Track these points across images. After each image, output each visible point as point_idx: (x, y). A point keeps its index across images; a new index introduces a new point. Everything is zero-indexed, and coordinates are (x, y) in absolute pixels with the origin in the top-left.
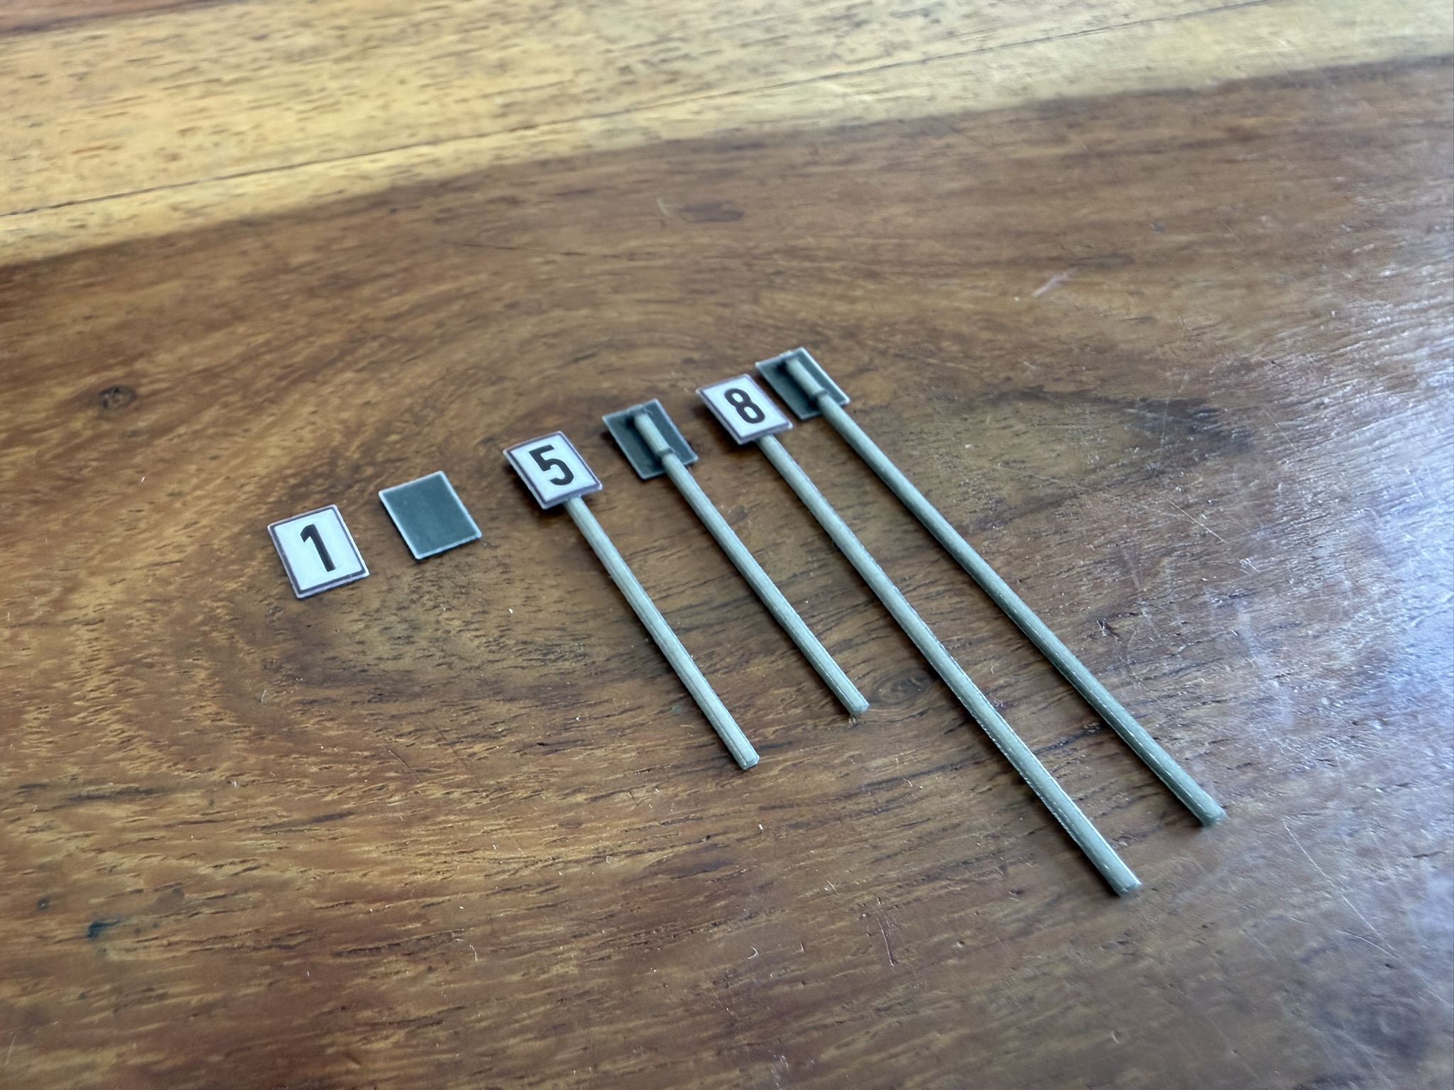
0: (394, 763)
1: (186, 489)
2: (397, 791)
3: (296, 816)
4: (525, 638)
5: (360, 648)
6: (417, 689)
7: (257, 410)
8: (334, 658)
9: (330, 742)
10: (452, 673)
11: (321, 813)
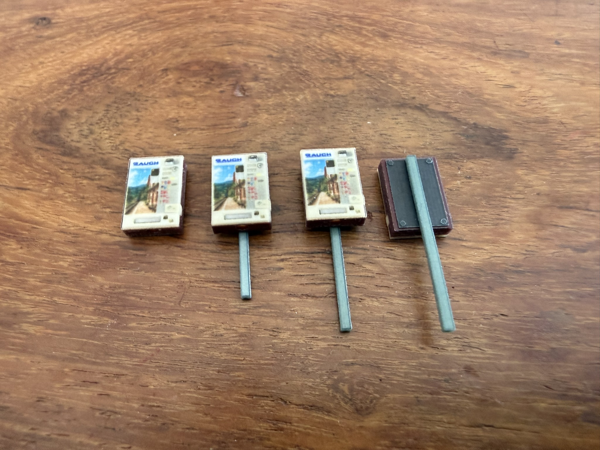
0: (54, 178)
1: (46, 61)
2: (49, 187)
3: (12, 185)
4: (128, 148)
5: (68, 134)
6: (77, 155)
7: (88, 37)
8: (57, 136)
9: (38, 164)
10: (93, 153)
11: (20, 186)
